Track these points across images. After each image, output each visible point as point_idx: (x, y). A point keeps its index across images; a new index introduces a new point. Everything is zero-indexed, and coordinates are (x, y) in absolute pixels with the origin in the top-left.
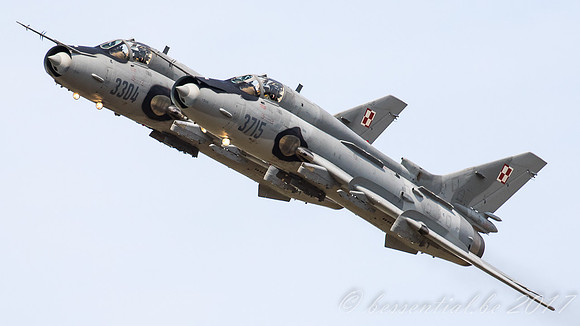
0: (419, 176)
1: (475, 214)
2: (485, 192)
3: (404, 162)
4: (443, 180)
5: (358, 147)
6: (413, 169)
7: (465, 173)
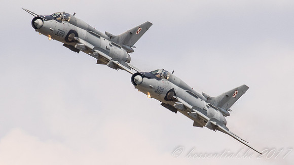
0: (208, 99)
2: (228, 102)
3: (203, 94)
4: (215, 99)
5: (191, 92)
6: (206, 97)
7: (222, 95)
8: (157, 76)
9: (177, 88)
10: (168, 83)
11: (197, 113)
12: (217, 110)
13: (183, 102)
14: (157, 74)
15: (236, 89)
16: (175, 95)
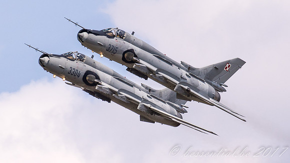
0: (189, 69)
1: (216, 84)
2: (219, 75)
3: (182, 63)
4: (200, 70)
5: (160, 57)
6: (186, 66)
7: (209, 67)
8: (108, 34)
9: (138, 50)
10: (124, 43)
11: (163, 76)
12: (203, 82)
13: (145, 64)
14: (108, 32)
15: (228, 62)
16: (136, 56)
